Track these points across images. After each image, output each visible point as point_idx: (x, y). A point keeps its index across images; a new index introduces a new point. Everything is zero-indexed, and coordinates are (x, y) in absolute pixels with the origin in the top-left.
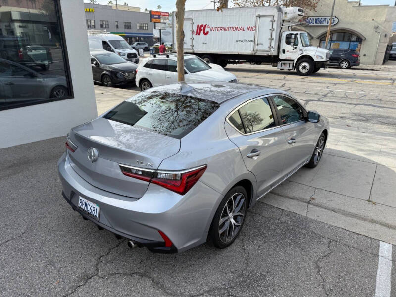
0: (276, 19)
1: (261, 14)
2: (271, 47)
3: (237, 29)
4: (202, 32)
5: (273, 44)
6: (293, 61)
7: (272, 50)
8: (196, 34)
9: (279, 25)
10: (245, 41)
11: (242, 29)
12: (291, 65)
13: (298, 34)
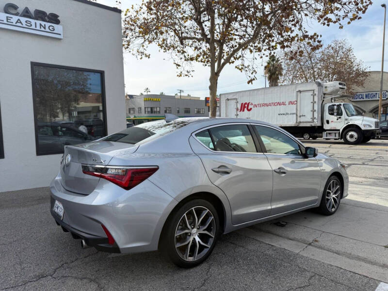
0: (316, 92)
1: (301, 89)
2: (313, 118)
3: (279, 104)
4: (246, 109)
5: (316, 115)
6: (339, 130)
7: (315, 121)
8: (240, 111)
9: (320, 99)
10: (287, 114)
11: (284, 104)
12: (337, 135)
13: (341, 105)
